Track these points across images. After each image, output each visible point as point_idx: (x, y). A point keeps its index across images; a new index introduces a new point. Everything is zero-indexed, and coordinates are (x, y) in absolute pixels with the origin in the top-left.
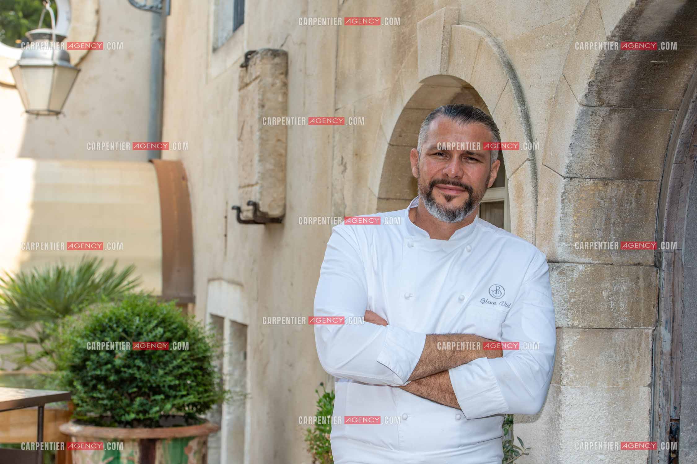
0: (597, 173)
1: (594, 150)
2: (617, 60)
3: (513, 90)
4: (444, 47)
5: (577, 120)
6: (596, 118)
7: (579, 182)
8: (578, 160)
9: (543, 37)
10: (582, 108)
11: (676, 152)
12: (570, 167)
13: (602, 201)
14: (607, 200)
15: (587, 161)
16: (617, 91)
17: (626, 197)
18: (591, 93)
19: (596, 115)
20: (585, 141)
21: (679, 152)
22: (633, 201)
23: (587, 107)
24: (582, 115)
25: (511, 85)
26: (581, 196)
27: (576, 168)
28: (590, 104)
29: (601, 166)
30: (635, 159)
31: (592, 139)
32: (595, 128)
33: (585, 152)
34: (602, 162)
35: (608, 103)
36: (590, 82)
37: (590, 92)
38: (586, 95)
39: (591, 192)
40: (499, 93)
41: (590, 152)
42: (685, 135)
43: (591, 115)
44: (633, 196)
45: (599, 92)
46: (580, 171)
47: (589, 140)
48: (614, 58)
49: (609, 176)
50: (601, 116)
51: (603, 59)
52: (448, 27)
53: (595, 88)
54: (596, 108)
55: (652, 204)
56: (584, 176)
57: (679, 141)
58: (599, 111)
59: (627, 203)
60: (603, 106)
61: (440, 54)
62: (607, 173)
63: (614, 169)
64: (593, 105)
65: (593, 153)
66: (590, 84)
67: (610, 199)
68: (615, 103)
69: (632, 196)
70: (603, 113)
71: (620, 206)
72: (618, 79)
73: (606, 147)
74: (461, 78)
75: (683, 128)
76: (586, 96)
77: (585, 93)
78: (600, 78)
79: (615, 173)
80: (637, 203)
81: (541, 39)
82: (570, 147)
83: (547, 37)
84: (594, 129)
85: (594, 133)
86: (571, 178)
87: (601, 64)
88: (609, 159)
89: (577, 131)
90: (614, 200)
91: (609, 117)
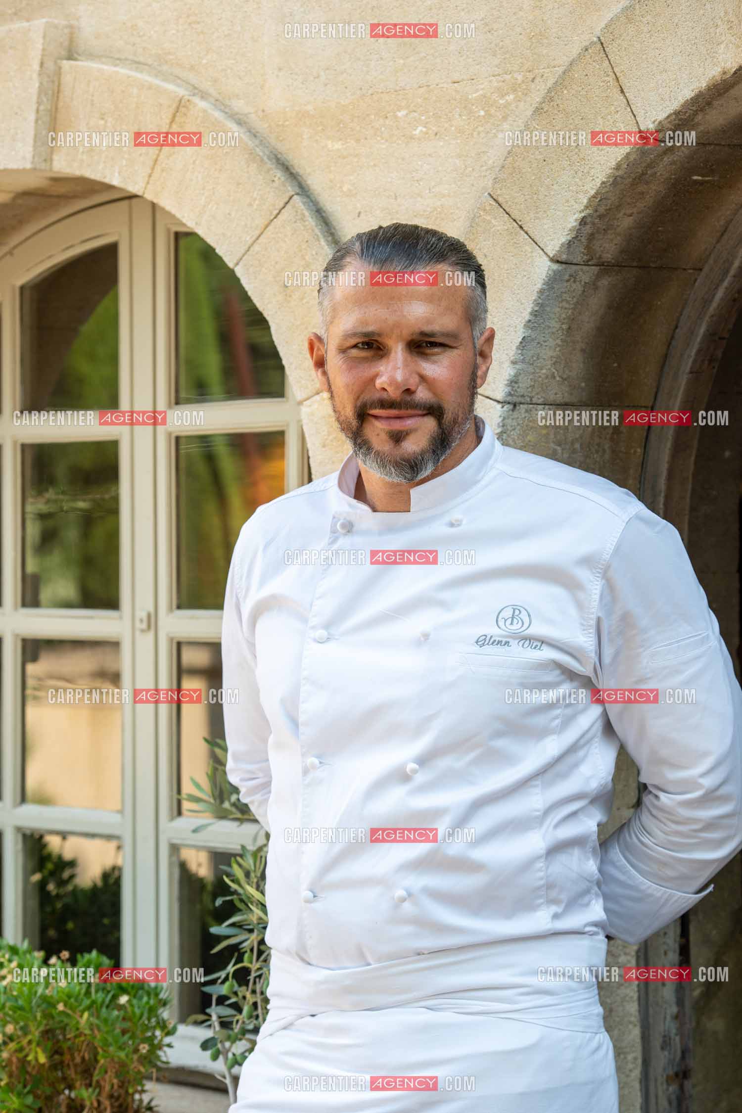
0: (556, 394)
1: (558, 349)
2: (643, 174)
3: (310, 219)
4: (42, 108)
5: (541, 292)
6: (574, 286)
7: (527, 411)
8: (531, 369)
9: (400, 114)
10: (555, 267)
11: (694, 351)
12: (516, 383)
13: (558, 448)
14: (567, 447)
15: (544, 371)
16: (619, 235)
17: (597, 440)
18: (579, 238)
19: (575, 282)
20: (546, 332)
21: (699, 351)
22: (607, 446)
23: (564, 266)
24: (552, 281)
25: (303, 207)
26: (527, 440)
27: (525, 383)
28: (572, 259)
29: (565, 379)
30: (619, 366)
31: (558, 326)
32: (567, 306)
33: (543, 351)
34: (567, 372)
35: (600, 257)
36: (584, 217)
37: (577, 236)
38: (570, 241)
39: (544, 432)
40: (261, 222)
41: (551, 353)
42: (715, 319)
43: (568, 281)
44: (608, 436)
45: (591, 237)
46: (530, 390)
47: (554, 330)
48: (640, 171)
49: (574, 399)
50: (583, 283)
51: (620, 173)
52: (50, 65)
53: (588, 229)
54: (578, 267)
55: (635, 452)
56: (535, 400)
57: (702, 331)
58: (580, 273)
59: (597, 452)
60: (590, 263)
61: (32, 124)
62: (571, 394)
63: (583, 384)
64: (575, 261)
65: (554, 354)
66: (583, 222)
67: (572, 443)
68: (610, 256)
69: (606, 438)
70: (586, 278)
71: (587, 457)
72: (629, 212)
73: (578, 342)
74: (107, 180)
75: (715, 304)
76: (570, 244)
77: (569, 238)
78: (602, 210)
79: (584, 394)
80: (613, 451)
81: (396, 117)
82: (521, 343)
83: (416, 114)
84: (566, 308)
85: (564, 316)
86: (515, 405)
87: (615, 183)
88: (578, 365)
89: (538, 313)
90: (577, 446)
91: (593, 285)
